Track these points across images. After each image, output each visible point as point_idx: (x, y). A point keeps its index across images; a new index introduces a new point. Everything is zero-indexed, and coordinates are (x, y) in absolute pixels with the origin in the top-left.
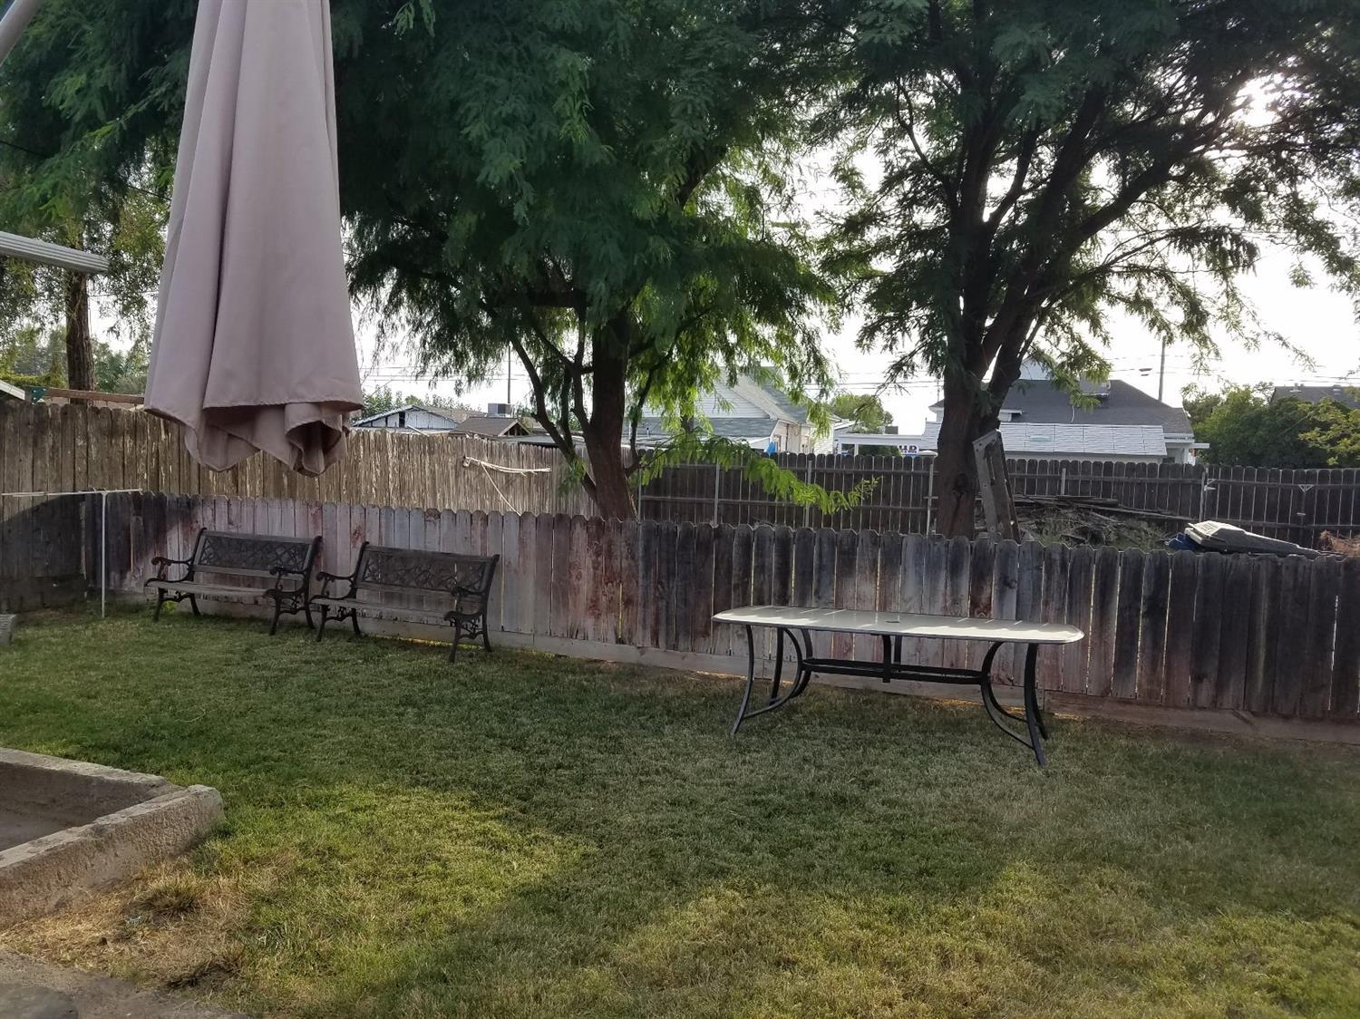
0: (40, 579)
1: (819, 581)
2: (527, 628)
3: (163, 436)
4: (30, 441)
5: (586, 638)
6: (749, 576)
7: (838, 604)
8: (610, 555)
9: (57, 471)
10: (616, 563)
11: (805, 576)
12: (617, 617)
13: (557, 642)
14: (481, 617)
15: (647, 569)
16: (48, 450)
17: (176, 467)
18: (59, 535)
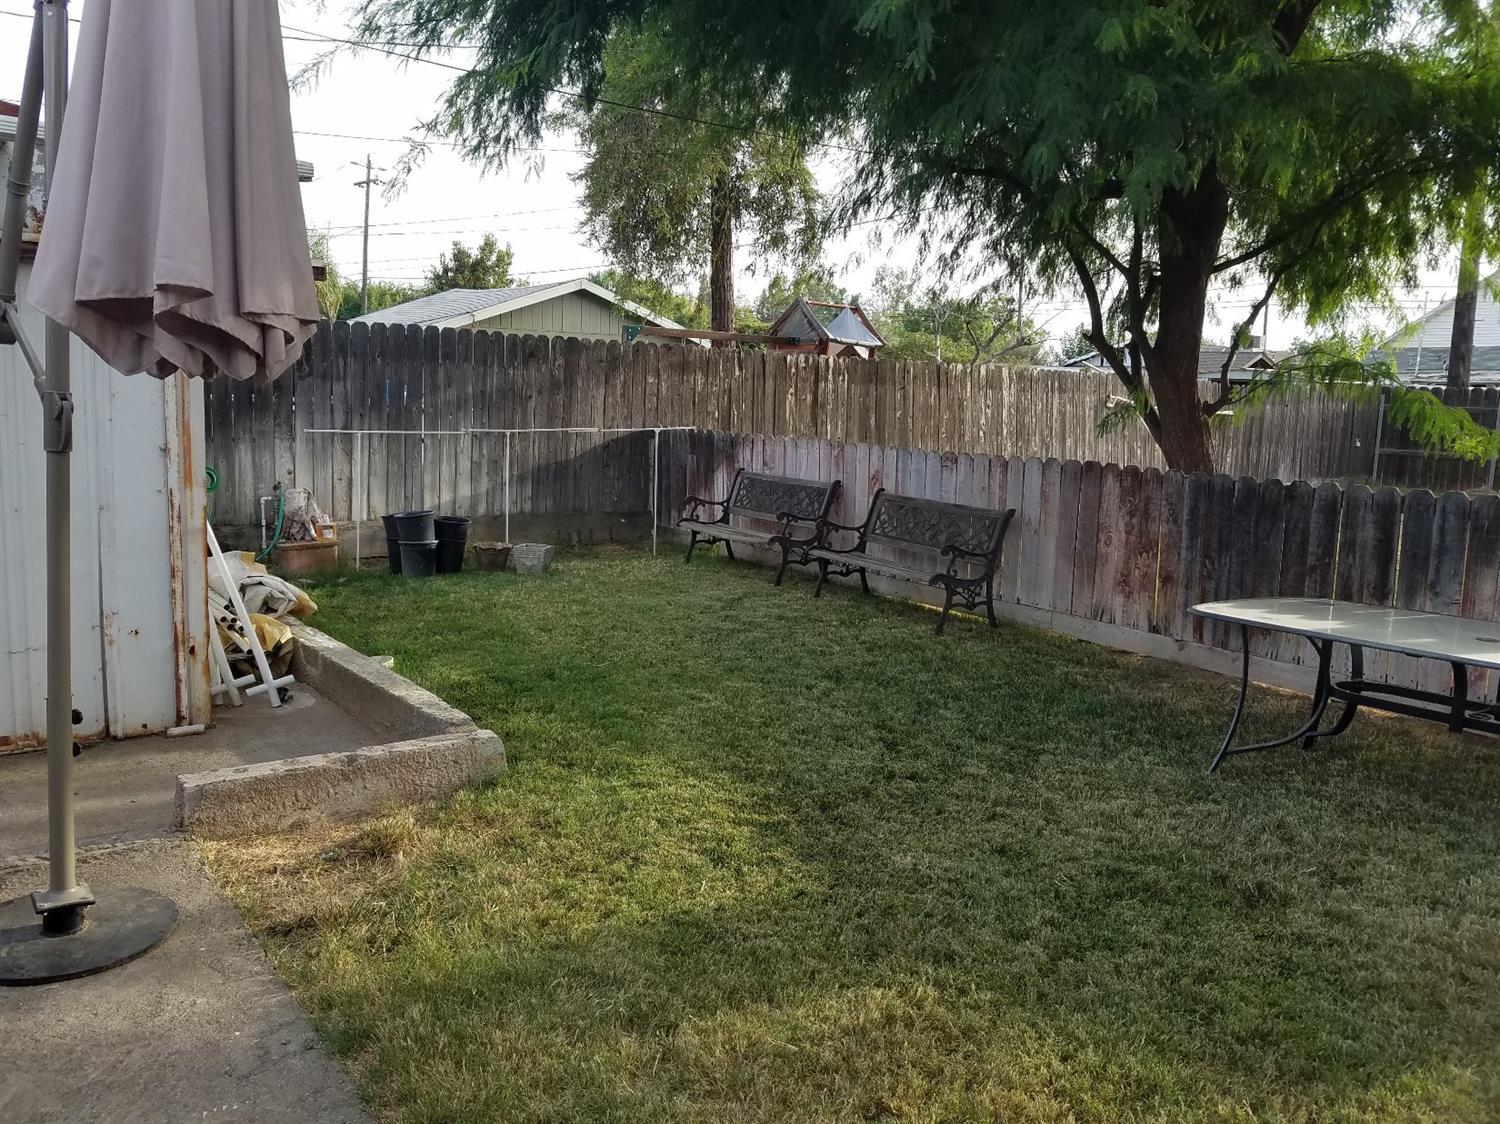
0: (609, 514)
1: (1438, 570)
2: (1045, 604)
3: (737, 373)
4: (603, 378)
5: (1112, 621)
6: (1331, 555)
7: (1467, 608)
8: (1146, 515)
9: (628, 408)
10: (1153, 527)
11: (1417, 560)
12: (1152, 598)
13: (1077, 623)
14: (985, 585)
15: (1192, 538)
16: (619, 387)
17: (750, 404)
18: (629, 471)
